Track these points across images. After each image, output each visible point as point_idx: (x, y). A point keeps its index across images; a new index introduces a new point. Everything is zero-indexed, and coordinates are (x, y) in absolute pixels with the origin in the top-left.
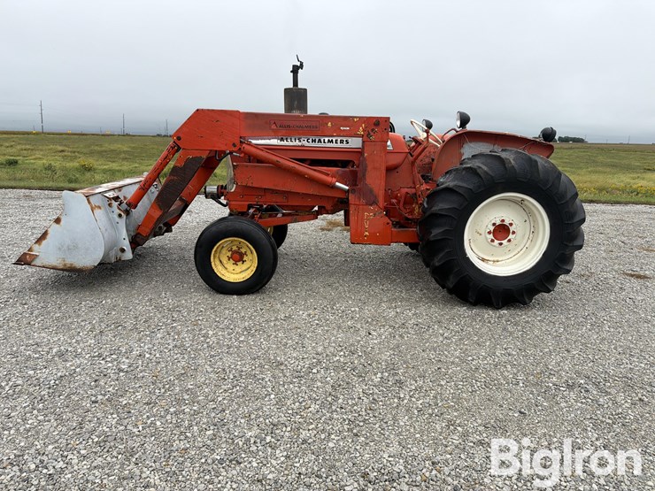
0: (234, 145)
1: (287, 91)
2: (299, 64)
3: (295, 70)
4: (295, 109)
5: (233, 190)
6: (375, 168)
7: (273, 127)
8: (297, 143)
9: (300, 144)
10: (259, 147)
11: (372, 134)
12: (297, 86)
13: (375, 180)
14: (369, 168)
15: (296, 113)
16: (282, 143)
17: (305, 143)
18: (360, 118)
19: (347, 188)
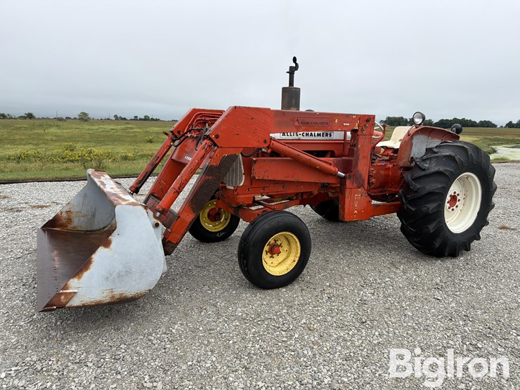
0: (265, 141)
1: (284, 90)
2: (294, 65)
3: (292, 71)
4: (293, 106)
5: (241, 184)
6: (364, 157)
7: (296, 124)
8: (295, 137)
9: (297, 137)
10: (281, 141)
11: (364, 128)
12: (293, 85)
13: (363, 167)
14: (360, 157)
15: (293, 110)
16: (284, 137)
17: (301, 137)
18: (357, 115)
19: (343, 175)
